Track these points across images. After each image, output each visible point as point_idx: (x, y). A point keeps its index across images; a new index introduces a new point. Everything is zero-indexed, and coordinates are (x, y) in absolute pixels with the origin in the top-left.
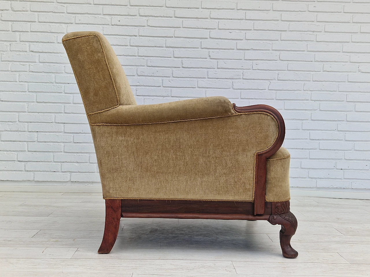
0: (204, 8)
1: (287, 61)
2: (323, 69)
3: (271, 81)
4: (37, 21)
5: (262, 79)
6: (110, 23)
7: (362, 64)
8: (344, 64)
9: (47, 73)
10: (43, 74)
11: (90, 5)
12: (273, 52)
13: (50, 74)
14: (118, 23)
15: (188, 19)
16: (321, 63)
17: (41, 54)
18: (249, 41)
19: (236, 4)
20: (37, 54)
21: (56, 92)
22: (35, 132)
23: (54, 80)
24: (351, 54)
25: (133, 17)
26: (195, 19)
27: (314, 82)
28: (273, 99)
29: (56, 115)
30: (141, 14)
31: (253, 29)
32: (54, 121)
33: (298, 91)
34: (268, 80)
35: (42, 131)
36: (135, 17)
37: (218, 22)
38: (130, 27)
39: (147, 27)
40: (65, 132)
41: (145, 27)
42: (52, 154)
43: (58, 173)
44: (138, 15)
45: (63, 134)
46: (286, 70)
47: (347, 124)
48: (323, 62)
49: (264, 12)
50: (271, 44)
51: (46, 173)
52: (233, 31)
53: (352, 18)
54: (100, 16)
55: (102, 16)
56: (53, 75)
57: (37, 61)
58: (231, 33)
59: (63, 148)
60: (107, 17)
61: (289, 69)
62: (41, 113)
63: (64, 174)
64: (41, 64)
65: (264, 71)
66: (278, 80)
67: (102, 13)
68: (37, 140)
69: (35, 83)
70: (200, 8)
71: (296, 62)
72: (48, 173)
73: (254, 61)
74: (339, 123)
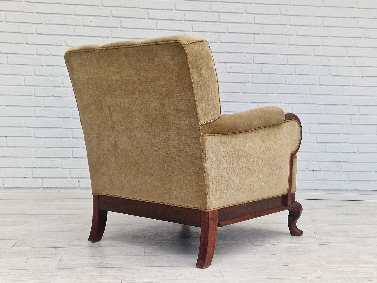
0: (178, 10)
1: (260, 65)
2: (295, 73)
3: (245, 84)
4: (4, 20)
5: (236, 82)
6: (81, 24)
7: (333, 67)
8: (316, 67)
9: (16, 75)
10: (11, 76)
11: (60, 5)
12: (246, 55)
13: (19, 76)
14: (91, 24)
15: (162, 21)
16: (294, 66)
17: (9, 55)
18: (223, 44)
19: (210, 6)
20: (5, 55)
21: (25, 95)
22: (3, 136)
23: (23, 82)
24: (322, 57)
25: (106, 18)
26: (169, 21)
27: (287, 85)
28: (248, 102)
29: (26, 119)
30: (114, 15)
31: (227, 32)
32: (23, 126)
33: (272, 94)
34: (242, 84)
35: (11, 135)
36: (108, 18)
37: (192, 24)
38: (102, 28)
39: (120, 29)
40: (36, 136)
41: (118, 29)
42: (22, 159)
43: (29, 179)
44: (110, 15)
45: (33, 139)
46: (260, 73)
47: (318, 126)
48: (296, 66)
49: (237, 14)
50: (245, 47)
51: (16, 179)
52: (207, 33)
53: (323, 21)
54: (71, 16)
55: (74, 17)
56: (22, 77)
57: (5, 63)
58: (205, 35)
59: (34, 153)
60: (78, 17)
61: (262, 72)
62: (10, 117)
63: (35, 180)
64: (10, 66)
65: (238, 74)
66: (252, 83)
67: (73, 14)
68: (6, 145)
69: (2, 86)
70: (174, 9)
71: (269, 65)
72: (18, 179)
73: (228, 64)
74: (311, 125)
